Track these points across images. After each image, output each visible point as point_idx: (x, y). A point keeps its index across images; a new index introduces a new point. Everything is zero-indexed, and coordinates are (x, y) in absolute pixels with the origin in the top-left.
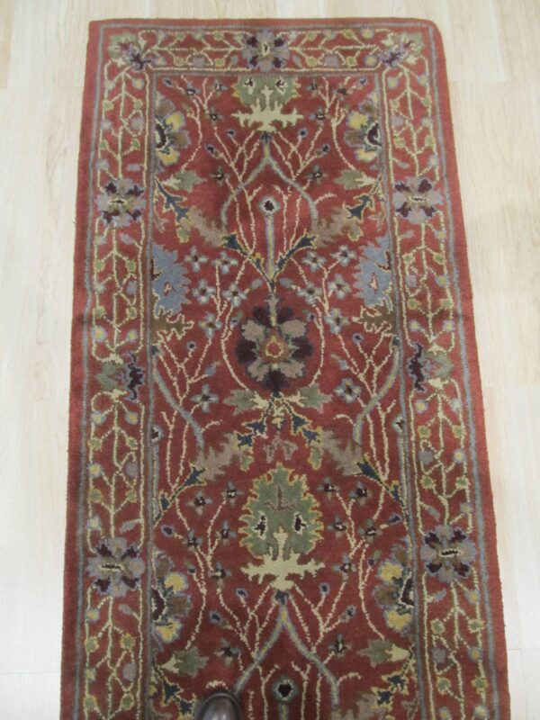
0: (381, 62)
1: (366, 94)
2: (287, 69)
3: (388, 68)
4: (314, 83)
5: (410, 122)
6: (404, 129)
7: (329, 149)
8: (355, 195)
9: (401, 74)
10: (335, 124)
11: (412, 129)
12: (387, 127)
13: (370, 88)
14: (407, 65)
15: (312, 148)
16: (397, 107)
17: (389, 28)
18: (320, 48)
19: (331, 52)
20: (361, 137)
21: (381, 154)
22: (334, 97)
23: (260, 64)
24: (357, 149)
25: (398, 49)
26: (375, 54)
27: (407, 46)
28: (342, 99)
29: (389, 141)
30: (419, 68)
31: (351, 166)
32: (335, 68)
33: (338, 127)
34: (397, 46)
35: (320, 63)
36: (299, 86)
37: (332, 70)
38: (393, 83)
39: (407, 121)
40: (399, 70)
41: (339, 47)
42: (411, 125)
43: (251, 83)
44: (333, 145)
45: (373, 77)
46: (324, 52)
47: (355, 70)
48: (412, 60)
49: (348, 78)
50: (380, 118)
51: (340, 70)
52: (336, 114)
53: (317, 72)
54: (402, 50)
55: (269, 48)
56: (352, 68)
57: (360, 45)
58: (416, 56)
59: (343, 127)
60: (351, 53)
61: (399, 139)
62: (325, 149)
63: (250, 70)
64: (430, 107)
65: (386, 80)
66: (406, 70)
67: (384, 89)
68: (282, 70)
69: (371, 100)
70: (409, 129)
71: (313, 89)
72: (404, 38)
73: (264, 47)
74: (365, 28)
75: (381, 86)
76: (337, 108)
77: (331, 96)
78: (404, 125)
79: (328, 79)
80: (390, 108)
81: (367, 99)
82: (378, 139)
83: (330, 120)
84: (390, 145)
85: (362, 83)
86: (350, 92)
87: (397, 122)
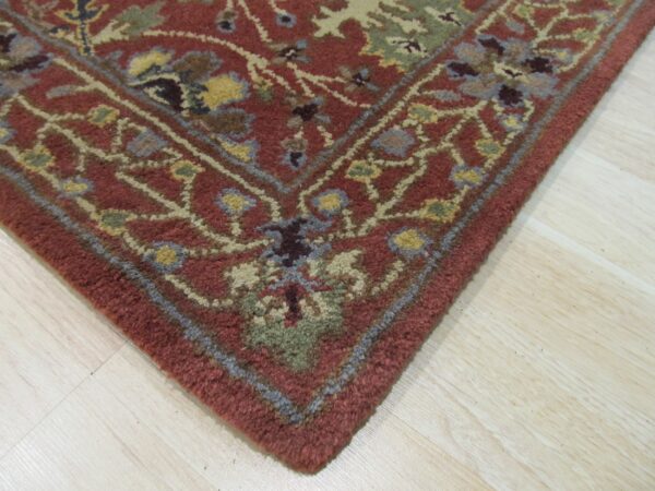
0: (305, 213)
1: (262, 142)
2: (437, 72)
3: (276, 218)
4: (370, 86)
5: (118, 162)
6: (118, 141)
7: (219, 28)
8: (109, 10)
9: (236, 229)
10: (254, 61)
11: (100, 153)
12: (155, 120)
13: (267, 158)
14: (240, 257)
15: (248, 13)
16: (173, 170)
17: (386, 297)
18: (445, 144)
19: (422, 154)
20: (186, 76)
21: (122, 79)
22: (308, 92)
23: (481, 51)
24: (175, 58)
25: (305, 270)
26: (338, 218)
27: (292, 294)
28: (293, 100)
29: (126, 103)
30: (207, 275)
31: (156, 33)
32: (376, 136)
33: (244, 61)
34: (313, 273)
35: (406, 123)
36: (383, 64)
37: (375, 129)
38: (234, 202)
39: (125, 159)
40: (248, 235)
41: (420, 173)
42: (109, 158)
43: (448, 18)
44: (222, 37)
45: (287, 181)
46: (429, 145)
47: (337, 164)
48: (243, 275)
49: (329, 141)
50: (185, 125)
51: (361, 142)
52: (270, 72)
53: (391, 105)
54: (293, 275)
55: (510, 77)
56: (346, 164)
57: (388, 212)
58: (243, 290)
59: (236, 66)
60: (385, 184)
61: (109, 119)
62: (226, 25)
63: (477, 31)
64: (94, 216)
65: (253, 196)
66: (231, 247)
67: (237, 177)
68: (440, 66)
69: (241, 141)
70: (108, 150)
71: (359, 76)
72: (321, 310)
73: (515, 71)
74: (431, 248)
75: (251, 179)
76: (280, 80)
77: (316, 90)
78: (122, 149)
79: (358, 112)
80: (188, 155)
81: (248, 138)
82: (151, 91)
83: (269, 59)
84: (118, 99)
85: (295, 157)
86: (295, 121)
87: (146, 142)
